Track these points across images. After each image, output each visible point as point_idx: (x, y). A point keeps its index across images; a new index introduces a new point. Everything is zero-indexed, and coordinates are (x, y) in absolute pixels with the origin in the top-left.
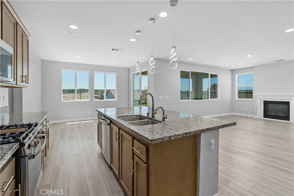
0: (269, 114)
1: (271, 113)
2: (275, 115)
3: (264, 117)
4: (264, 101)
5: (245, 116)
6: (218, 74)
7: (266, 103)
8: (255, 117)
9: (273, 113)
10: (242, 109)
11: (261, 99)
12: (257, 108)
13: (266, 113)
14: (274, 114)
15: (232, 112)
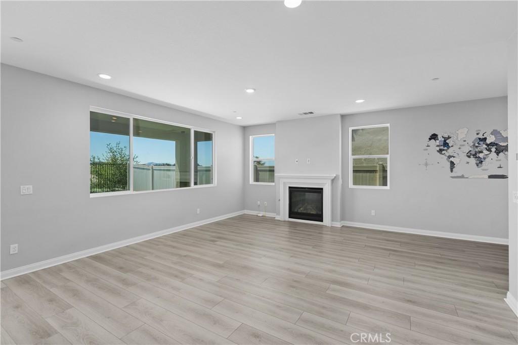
0: (296, 210)
1: (300, 208)
2: (305, 212)
3: (290, 217)
4: (290, 187)
5: (263, 216)
6: (214, 132)
7: (293, 191)
8: (278, 218)
9: (301, 209)
10: (259, 202)
11: (285, 184)
12: (280, 200)
13: (292, 210)
14: (303, 212)
15: (244, 209)
